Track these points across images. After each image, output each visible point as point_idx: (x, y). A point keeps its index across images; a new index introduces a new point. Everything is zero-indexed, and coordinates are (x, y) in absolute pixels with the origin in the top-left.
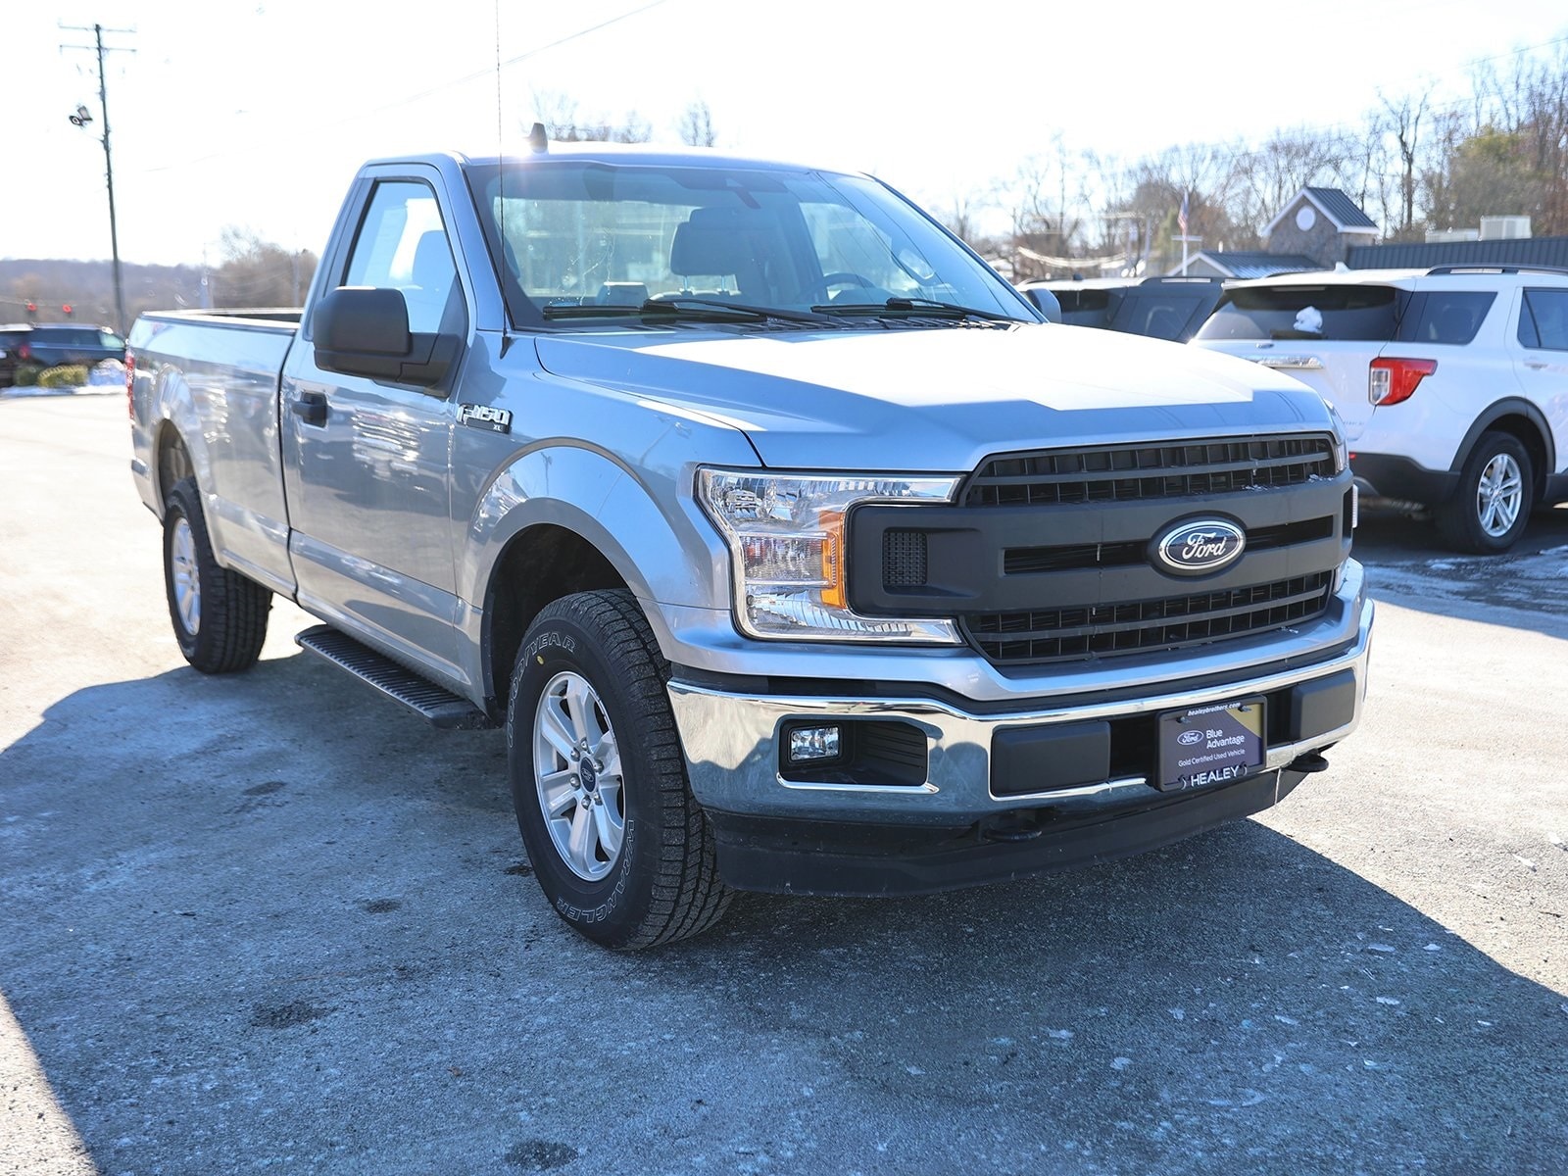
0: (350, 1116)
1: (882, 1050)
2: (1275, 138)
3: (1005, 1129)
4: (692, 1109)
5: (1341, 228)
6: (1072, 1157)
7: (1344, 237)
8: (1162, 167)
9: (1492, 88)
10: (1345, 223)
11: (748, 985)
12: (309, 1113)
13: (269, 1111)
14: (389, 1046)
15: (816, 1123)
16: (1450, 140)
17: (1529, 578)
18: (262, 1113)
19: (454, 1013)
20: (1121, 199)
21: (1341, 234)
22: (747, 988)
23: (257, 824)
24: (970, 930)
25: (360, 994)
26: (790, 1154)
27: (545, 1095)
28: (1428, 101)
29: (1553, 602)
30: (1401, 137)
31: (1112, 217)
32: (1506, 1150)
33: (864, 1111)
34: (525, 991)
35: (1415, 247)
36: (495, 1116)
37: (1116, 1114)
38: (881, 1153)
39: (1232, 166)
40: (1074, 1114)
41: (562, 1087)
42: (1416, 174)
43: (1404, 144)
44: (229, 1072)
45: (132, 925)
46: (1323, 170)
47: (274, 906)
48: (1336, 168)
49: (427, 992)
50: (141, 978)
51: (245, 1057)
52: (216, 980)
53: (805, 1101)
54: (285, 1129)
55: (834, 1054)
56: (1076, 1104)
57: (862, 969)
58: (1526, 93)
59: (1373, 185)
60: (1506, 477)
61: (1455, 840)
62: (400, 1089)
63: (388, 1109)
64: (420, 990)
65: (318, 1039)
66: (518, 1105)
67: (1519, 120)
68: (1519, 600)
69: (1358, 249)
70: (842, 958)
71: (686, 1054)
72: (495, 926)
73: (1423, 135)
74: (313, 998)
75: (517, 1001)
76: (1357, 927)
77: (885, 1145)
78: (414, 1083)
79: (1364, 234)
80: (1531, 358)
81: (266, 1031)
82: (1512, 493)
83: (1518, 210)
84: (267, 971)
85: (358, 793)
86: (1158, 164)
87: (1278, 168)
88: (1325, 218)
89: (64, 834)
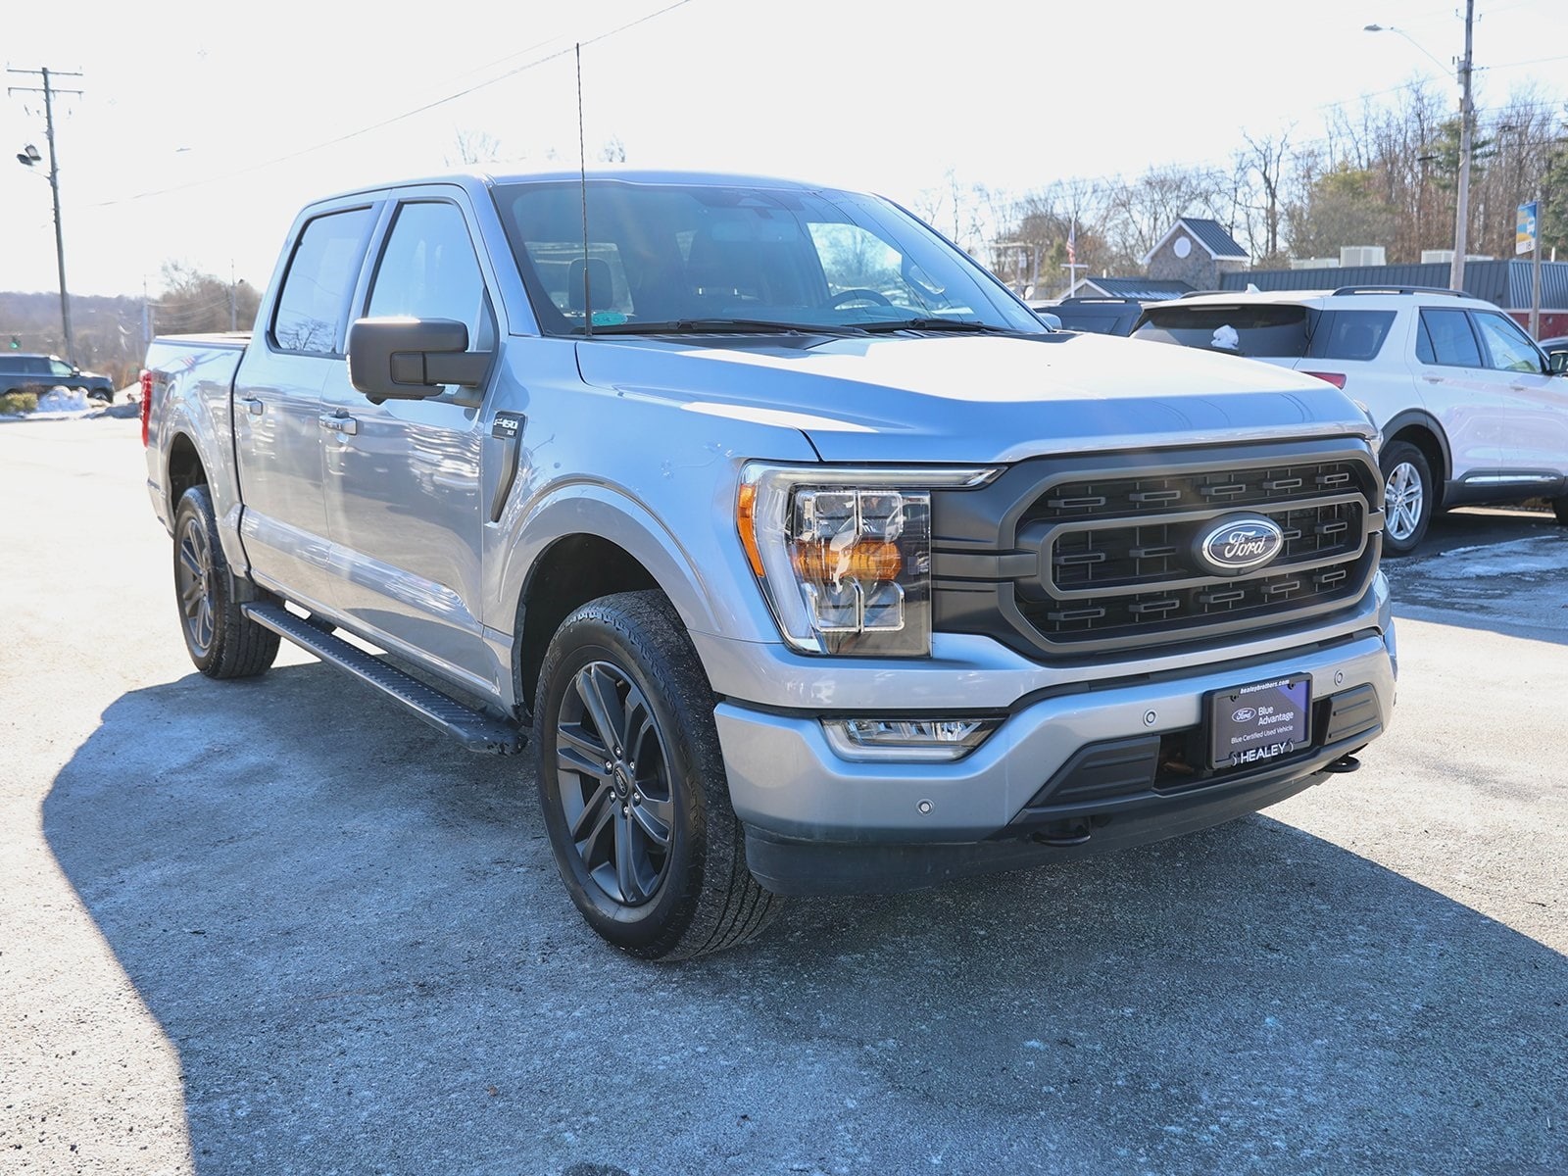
0: (391, 1141)
1: (918, 1058)
2: (1149, 174)
3: (1056, 1137)
4: (738, 1125)
5: (1214, 256)
6: (1128, 1165)
7: (1217, 264)
8: (1046, 200)
9: (1344, 130)
10: (1218, 251)
11: (772, 994)
12: (349, 1139)
13: (308, 1137)
14: (420, 1066)
15: (865, 1136)
16: (1309, 177)
17: (1436, 579)
18: (300, 1141)
19: (482, 1030)
20: (1009, 229)
21: (1215, 261)
22: (771, 997)
23: (256, 839)
24: (982, 933)
25: (383, 1012)
26: (845, 1170)
27: (587, 1114)
28: (1287, 141)
29: (1464, 601)
30: (1264, 174)
31: (1002, 246)
32: (1550, 1144)
33: (911, 1123)
34: (549, 1005)
35: (1282, 273)
36: (541, 1137)
37: (1164, 1119)
38: (936, 1166)
39: (1111, 199)
40: (1121, 1119)
41: (602, 1105)
42: (1278, 207)
43: (1267, 180)
44: (261, 1097)
45: (143, 945)
46: (1195, 202)
47: (285, 923)
48: (1207, 200)
49: (451, 1008)
50: (159, 999)
51: (275, 1080)
52: (235, 1000)
53: (849, 1114)
54: (326, 1157)
55: (871, 1063)
56: (1121, 1108)
57: (884, 975)
58: (1373, 136)
59: (1240, 217)
60: (1409, 484)
61: (1430, 832)
62: (439, 1111)
63: (428, 1133)
64: (443, 1007)
65: (347, 1061)
66: (562, 1125)
67: (1369, 159)
68: (1432, 599)
69: (1231, 275)
70: (861, 965)
71: (722, 1067)
72: (509, 939)
73: (1285, 171)
74: (336, 1017)
75: (543, 1016)
76: (1356, 921)
77: (940, 1158)
78: (452, 1104)
79: (1236, 262)
80: (1429, 373)
81: (293, 1053)
82: (1413, 499)
83: (1371, 240)
84: (285, 989)
85: (352, 805)
86: (1043, 197)
87: (1153, 201)
88: (1201, 247)
89: (63, 852)
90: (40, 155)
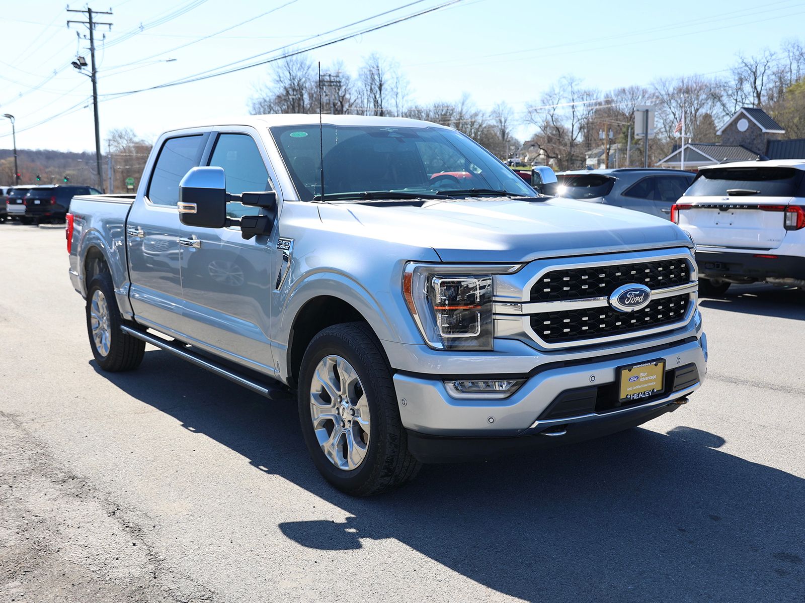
5: (764, 130)
7: (766, 135)
10: (767, 128)
21: (764, 133)
69: (774, 142)
79: (776, 133)
88: (755, 124)
90: (87, 63)
